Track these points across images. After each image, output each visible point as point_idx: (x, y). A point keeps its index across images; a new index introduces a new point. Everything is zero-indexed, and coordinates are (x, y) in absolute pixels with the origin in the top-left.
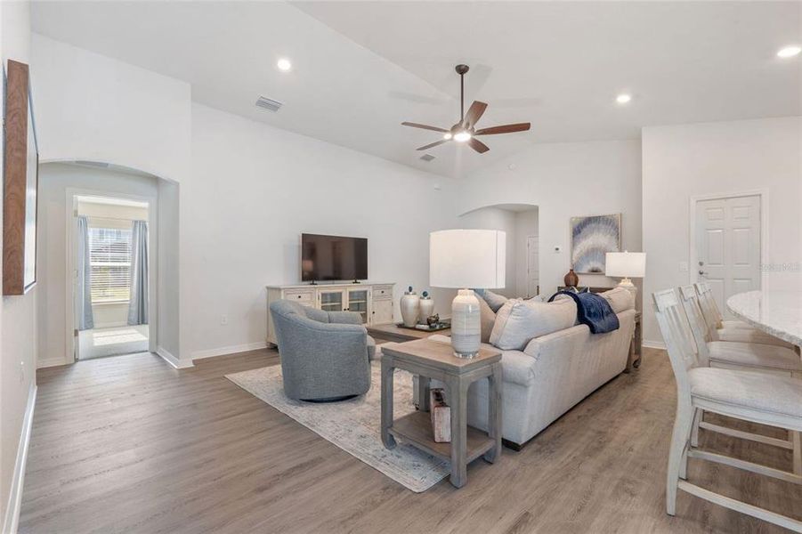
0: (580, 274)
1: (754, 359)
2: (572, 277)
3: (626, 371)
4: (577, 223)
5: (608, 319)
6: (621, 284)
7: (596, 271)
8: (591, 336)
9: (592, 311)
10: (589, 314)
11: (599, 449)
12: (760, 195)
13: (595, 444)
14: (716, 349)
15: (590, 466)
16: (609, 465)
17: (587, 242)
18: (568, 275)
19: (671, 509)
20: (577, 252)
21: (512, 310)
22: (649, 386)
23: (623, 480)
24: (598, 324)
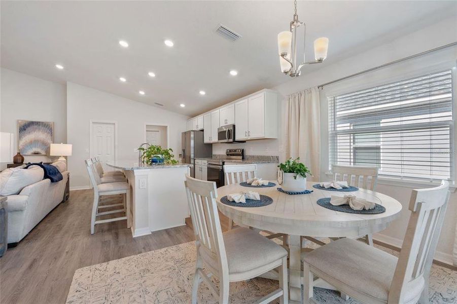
0: (25, 155)
1: (114, 180)
2: (19, 158)
3: (63, 202)
4: (23, 124)
5: (58, 175)
6: (59, 159)
7: (37, 154)
8: (51, 184)
9: (51, 172)
10: (50, 174)
11: (60, 229)
12: (114, 124)
13: (58, 229)
14: (103, 180)
15: (58, 236)
16: (66, 232)
17: (30, 136)
18: (16, 156)
19: (92, 232)
20: (22, 142)
21: (12, 174)
22: (75, 204)
23: (74, 234)
24: (55, 178)
